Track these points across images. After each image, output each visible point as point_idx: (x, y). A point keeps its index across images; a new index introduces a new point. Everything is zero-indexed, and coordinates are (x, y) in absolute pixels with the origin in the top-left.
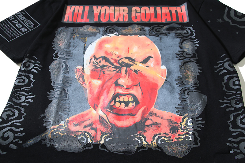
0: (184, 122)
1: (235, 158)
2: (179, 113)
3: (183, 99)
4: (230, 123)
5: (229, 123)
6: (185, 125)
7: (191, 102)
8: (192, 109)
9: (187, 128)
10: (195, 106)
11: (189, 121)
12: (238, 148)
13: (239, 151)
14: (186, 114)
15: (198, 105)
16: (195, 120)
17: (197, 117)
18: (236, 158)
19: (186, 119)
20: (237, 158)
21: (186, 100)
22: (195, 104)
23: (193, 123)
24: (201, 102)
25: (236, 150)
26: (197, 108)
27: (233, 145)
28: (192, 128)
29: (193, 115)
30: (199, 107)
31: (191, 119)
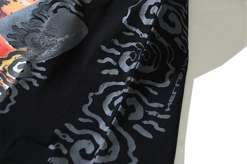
0: (10, 62)
1: (49, 160)
2: (11, 40)
3: (39, 16)
4: (92, 97)
5: (89, 97)
6: (6, 68)
7: (49, 28)
8: (42, 42)
9: (8, 74)
10: (52, 39)
11: (19, 63)
12: (69, 146)
13: (65, 152)
14: (24, 49)
15: (59, 40)
16: (31, 66)
17: (40, 62)
18: (51, 160)
19: (18, 56)
20: (51, 162)
21: (44, 19)
22: (53, 36)
23: (22, 71)
24: (67, 37)
25: (62, 147)
26: (52, 45)
27: (64, 136)
28: (14, 78)
29: (36, 57)
30: (56, 46)
31: (25, 62)
